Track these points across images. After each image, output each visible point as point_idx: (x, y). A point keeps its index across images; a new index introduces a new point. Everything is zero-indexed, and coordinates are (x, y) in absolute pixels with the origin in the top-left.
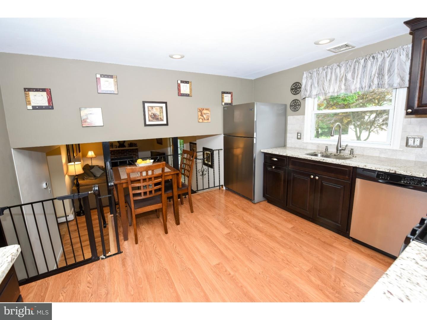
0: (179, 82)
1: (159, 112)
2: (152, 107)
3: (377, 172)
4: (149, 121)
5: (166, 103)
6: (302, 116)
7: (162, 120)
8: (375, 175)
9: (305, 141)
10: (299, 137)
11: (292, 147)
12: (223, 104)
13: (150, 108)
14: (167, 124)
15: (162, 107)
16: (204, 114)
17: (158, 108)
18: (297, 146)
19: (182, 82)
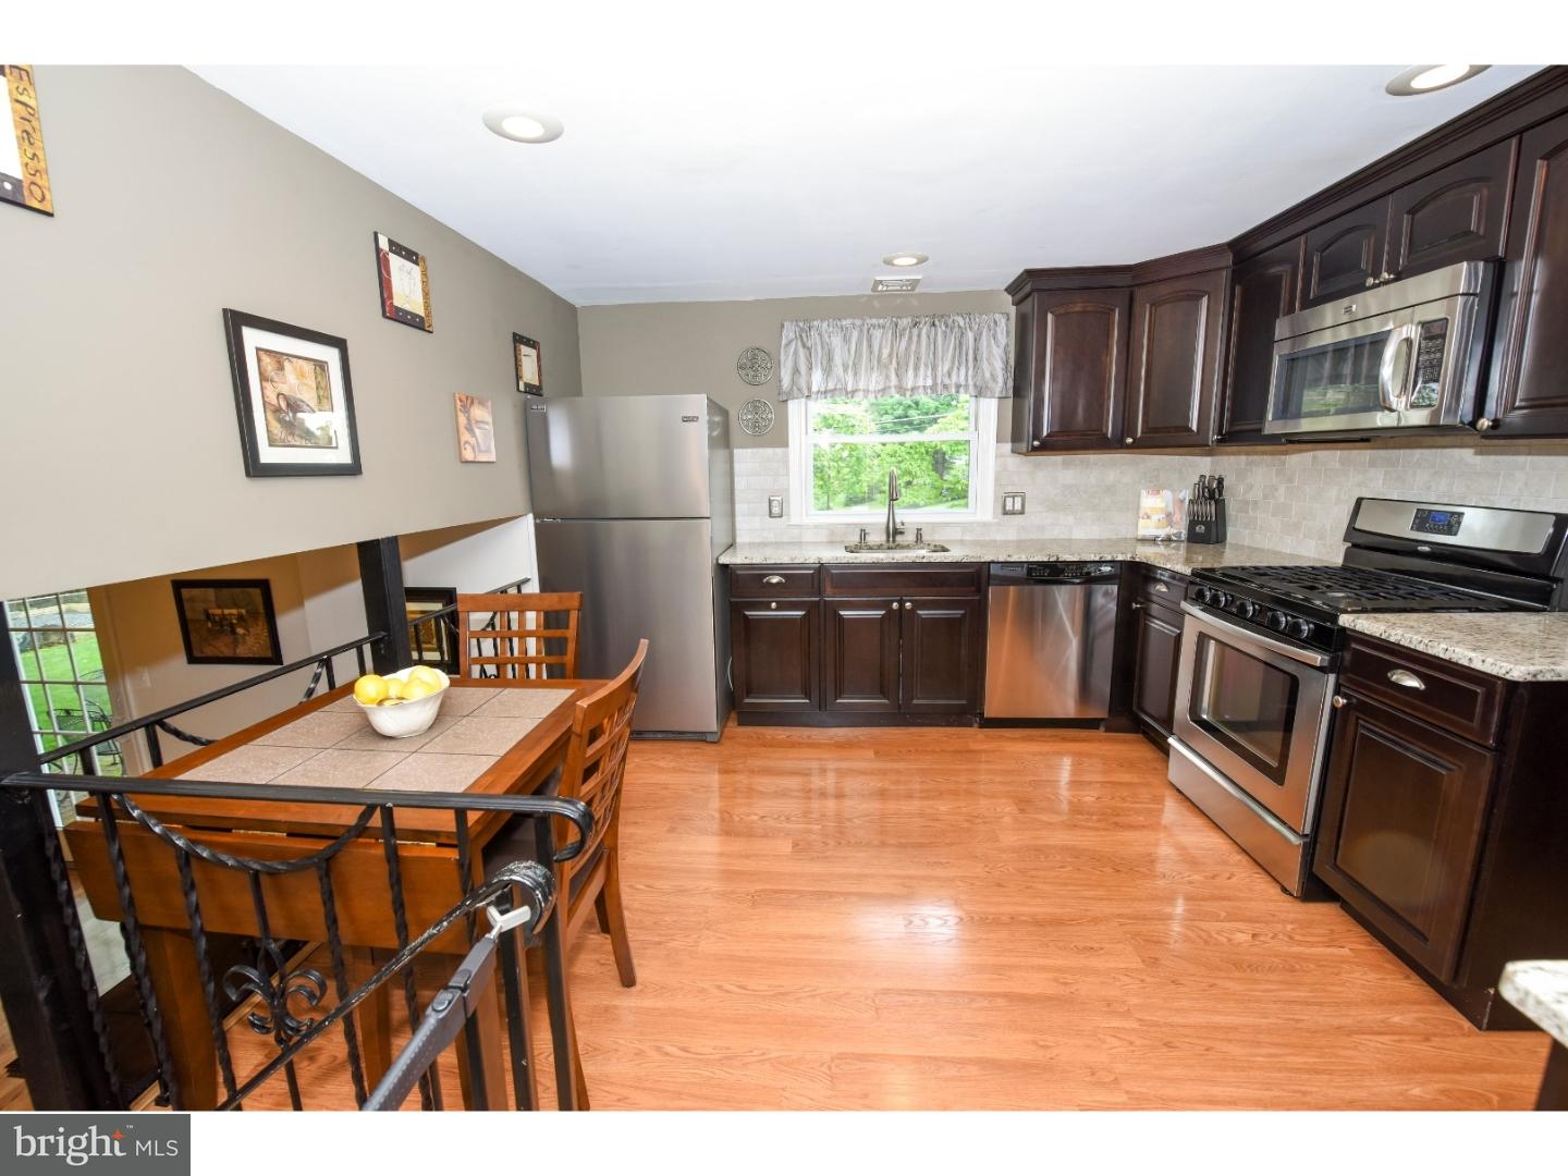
0: (384, 244)
1: (314, 394)
2: (279, 358)
3: (1025, 565)
4: (272, 443)
5: (340, 344)
6: (783, 449)
7: (329, 445)
8: (1022, 572)
9: (795, 520)
10: (776, 510)
11: (754, 543)
12: (522, 388)
13: (266, 359)
14: (353, 470)
15: (321, 366)
16: (477, 422)
17: (308, 368)
18: (771, 537)
19: (396, 248)
